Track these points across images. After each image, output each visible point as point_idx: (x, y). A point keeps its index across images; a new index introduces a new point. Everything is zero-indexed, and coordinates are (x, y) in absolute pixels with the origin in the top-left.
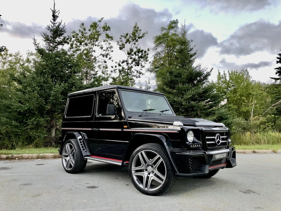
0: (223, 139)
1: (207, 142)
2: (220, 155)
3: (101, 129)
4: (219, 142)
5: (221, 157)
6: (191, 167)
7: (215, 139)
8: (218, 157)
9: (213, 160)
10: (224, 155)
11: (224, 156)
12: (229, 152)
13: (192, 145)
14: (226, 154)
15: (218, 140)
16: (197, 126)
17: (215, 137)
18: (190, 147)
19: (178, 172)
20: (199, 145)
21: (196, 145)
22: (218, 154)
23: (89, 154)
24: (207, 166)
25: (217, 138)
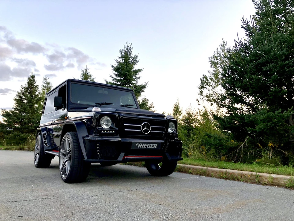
1: (125, 130)
2: (147, 145)
3: (55, 123)
4: (146, 131)
5: (147, 147)
7: (141, 127)
9: (132, 148)
12: (162, 143)
15: (146, 129)
17: (140, 126)
18: (101, 132)
19: (86, 158)
20: (114, 131)
21: (110, 131)
22: (142, 143)
23: (50, 148)
24: (123, 154)
25: (144, 127)
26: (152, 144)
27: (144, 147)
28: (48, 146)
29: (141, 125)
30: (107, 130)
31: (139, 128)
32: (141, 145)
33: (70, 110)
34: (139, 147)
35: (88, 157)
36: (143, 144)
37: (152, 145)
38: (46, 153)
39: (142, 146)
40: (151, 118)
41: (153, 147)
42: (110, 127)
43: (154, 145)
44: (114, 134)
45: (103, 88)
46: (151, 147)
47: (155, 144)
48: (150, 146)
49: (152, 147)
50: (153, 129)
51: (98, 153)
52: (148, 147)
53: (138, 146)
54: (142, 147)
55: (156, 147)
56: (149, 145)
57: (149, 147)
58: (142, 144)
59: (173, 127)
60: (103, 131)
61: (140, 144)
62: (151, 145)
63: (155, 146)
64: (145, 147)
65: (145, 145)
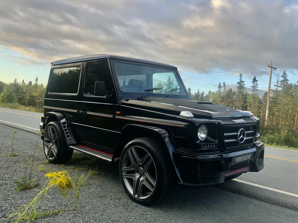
0: (248, 135)
1: (226, 141)
2: (243, 157)
3: (88, 113)
5: (243, 160)
6: (200, 175)
7: (237, 136)
8: (238, 160)
10: (248, 156)
11: (247, 158)
13: (204, 145)
14: (250, 155)
15: (242, 137)
16: (213, 119)
17: (238, 133)
18: (200, 148)
19: (182, 182)
20: (214, 145)
22: (240, 156)
23: (75, 143)
25: (240, 134)
27: (241, 160)
28: (72, 139)
32: (238, 158)
37: (247, 157)
38: (70, 148)
48: (245, 158)
53: (236, 161)
55: (249, 158)
63: (249, 157)
64: (242, 159)
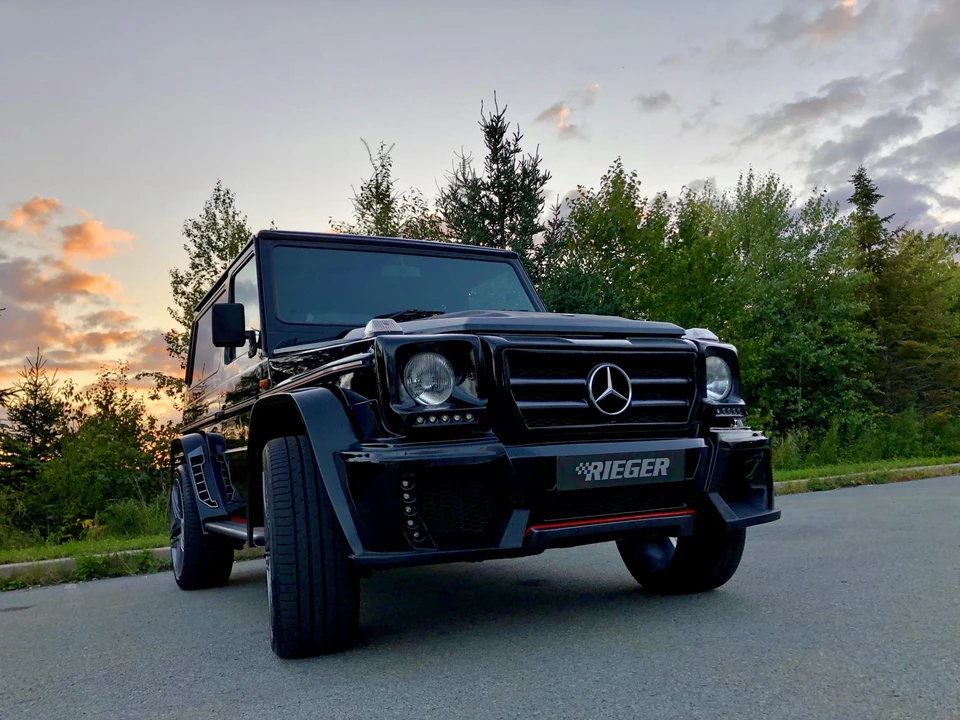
1: (521, 403)
2: (623, 466)
3: (226, 411)
4: (612, 403)
5: (627, 475)
6: (416, 520)
7: (586, 386)
8: (597, 473)
9: (562, 485)
10: (651, 464)
11: (650, 472)
12: (692, 453)
13: (425, 416)
14: (667, 461)
15: (611, 396)
16: (473, 333)
17: (584, 381)
18: (410, 427)
19: (358, 551)
20: (469, 417)
21: (450, 414)
22: (604, 458)
23: (223, 512)
24: (520, 517)
25: (600, 384)
26: (646, 461)
27: (614, 476)
28: (214, 504)
29: (585, 376)
30: (438, 414)
31: (580, 392)
32: (595, 467)
33: (276, 351)
34: (588, 478)
35: (367, 547)
36: (608, 464)
37: (645, 467)
38: (206, 529)
39: (602, 474)
40: (626, 342)
41: (652, 471)
42: (451, 400)
43: (653, 464)
44: (470, 426)
45: (401, 257)
46: (643, 474)
47: (659, 461)
48: (636, 469)
49: (648, 471)
50: (641, 392)
51: (410, 523)
52: (631, 473)
53: (584, 476)
54: (605, 477)
55: (664, 473)
56: (634, 465)
57: (635, 475)
58: (600, 464)
59: (721, 378)
60: (420, 420)
61: (594, 464)
62: (639, 465)
63: (662, 466)
64: (618, 473)
65: (616, 469)
